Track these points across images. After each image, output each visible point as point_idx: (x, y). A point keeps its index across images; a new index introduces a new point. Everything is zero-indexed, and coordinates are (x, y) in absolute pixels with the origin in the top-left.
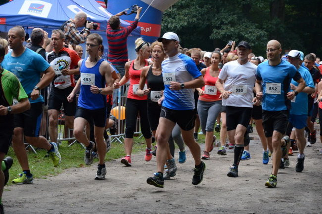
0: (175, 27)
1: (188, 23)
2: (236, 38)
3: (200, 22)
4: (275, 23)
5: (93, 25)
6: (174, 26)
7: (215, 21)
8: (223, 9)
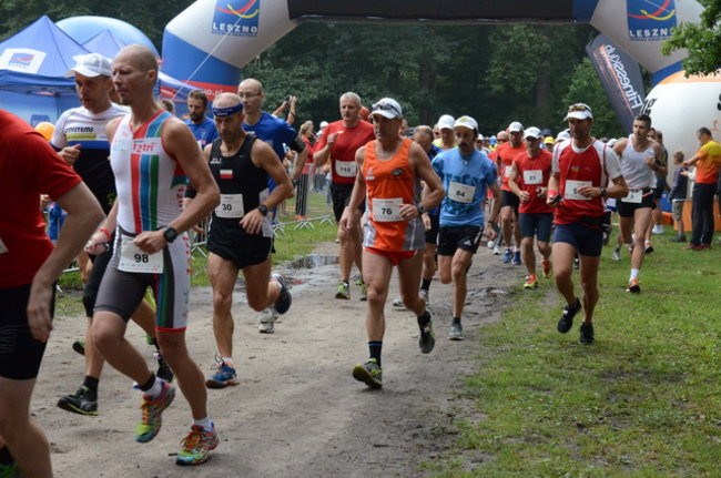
4: (423, 93)
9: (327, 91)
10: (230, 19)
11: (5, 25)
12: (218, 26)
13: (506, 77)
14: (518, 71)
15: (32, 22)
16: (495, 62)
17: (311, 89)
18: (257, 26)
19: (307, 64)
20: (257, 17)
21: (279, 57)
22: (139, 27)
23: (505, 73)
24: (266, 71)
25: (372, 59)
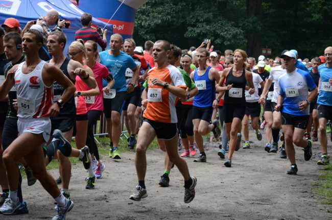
0: (149, 25)
1: (162, 20)
2: (212, 36)
3: (175, 19)
4: (252, 21)
5: (65, 23)
6: (147, 24)
7: (190, 19)
8: (198, 6)
13: (325, 7)
23: (324, 4)
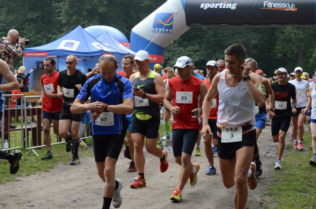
9: (202, 57)
10: (160, 26)
11: (62, 30)
12: (155, 29)
13: (283, 51)
14: (289, 47)
15: (73, 29)
16: (279, 43)
17: (195, 56)
18: (172, 29)
19: (194, 46)
20: (172, 24)
21: (181, 42)
22: (120, 30)
23: (283, 49)
24: (176, 48)
25: (223, 42)
